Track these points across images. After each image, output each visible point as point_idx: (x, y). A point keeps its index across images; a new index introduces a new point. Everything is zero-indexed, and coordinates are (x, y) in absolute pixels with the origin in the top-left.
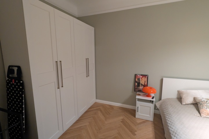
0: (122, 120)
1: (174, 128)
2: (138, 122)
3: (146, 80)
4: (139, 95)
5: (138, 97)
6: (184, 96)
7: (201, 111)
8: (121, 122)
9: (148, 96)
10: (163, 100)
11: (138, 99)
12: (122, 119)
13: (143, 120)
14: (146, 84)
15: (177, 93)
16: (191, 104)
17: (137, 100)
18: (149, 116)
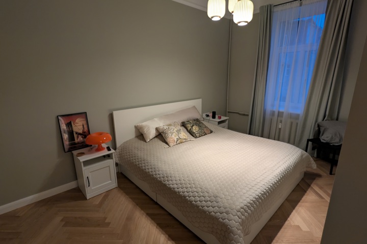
0: (63, 223)
1: (161, 172)
2: (97, 203)
3: (85, 122)
4: (82, 154)
5: (82, 159)
6: (145, 130)
7: (168, 140)
8: (65, 226)
9: (100, 149)
10: (120, 146)
11: (84, 162)
12: (62, 221)
13: (104, 194)
14: (86, 129)
15: (134, 129)
16: (154, 138)
17: (82, 164)
18: (110, 181)
